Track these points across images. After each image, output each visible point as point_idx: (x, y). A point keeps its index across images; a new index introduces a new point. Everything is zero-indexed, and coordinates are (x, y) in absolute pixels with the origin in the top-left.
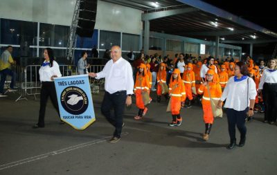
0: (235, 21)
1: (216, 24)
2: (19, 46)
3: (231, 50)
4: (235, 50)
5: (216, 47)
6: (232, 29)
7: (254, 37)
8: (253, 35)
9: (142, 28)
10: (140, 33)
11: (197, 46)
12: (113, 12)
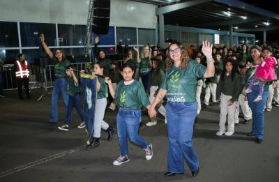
0: (248, 9)
1: (228, 14)
2: (38, 48)
3: (244, 38)
4: (248, 38)
5: (230, 36)
6: (245, 18)
7: (267, 24)
8: (266, 22)
9: (156, 22)
10: (155, 27)
11: (211, 36)
12: (128, 8)
